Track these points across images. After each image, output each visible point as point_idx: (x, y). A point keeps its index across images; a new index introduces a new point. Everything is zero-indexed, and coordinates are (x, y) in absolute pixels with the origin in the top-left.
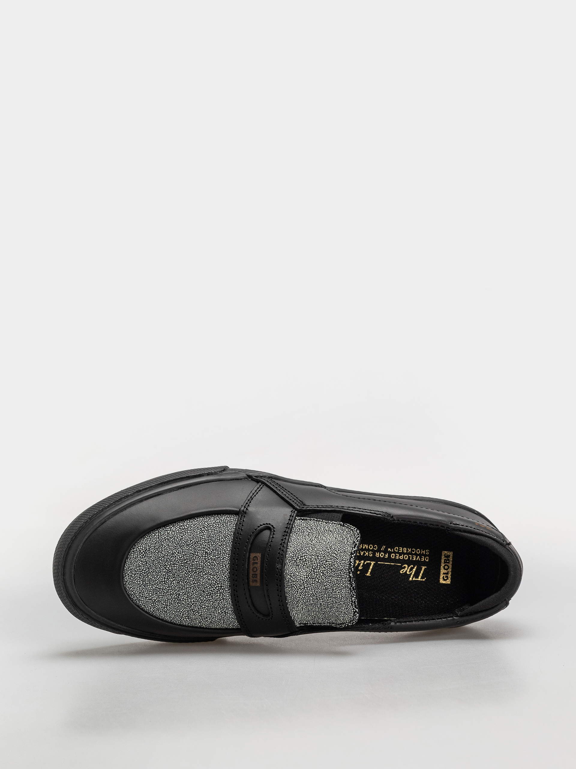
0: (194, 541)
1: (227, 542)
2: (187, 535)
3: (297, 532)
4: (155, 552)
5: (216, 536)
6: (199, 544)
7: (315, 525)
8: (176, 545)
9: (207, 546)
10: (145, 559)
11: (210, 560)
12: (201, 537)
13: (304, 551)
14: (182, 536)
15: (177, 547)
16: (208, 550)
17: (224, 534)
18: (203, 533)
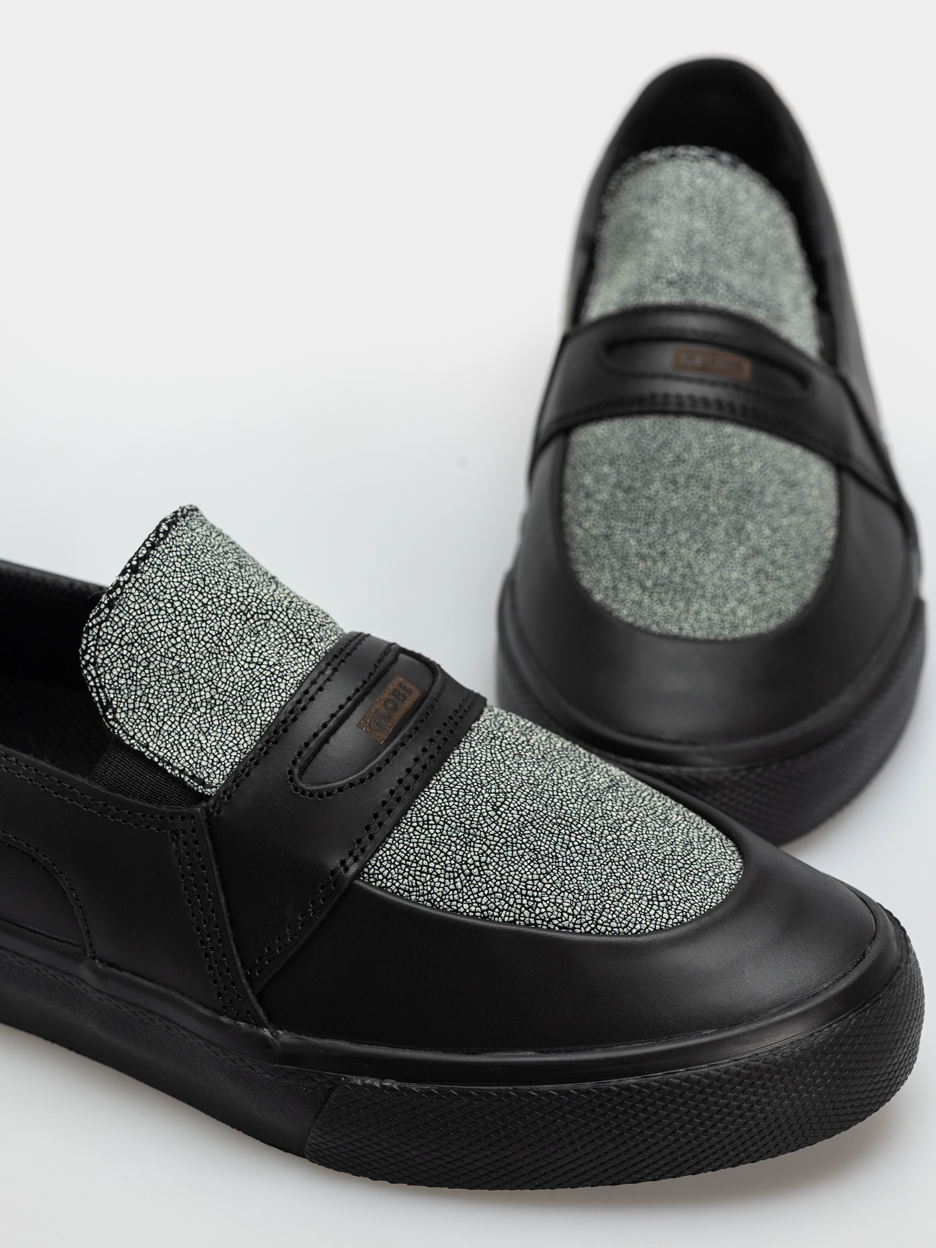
0: (513, 851)
1: (427, 808)
2: (525, 876)
3: (235, 748)
4: (627, 883)
5: (450, 836)
6: (504, 838)
7: (178, 750)
8: (566, 868)
9: (486, 822)
10: (661, 885)
11: (493, 791)
12: (489, 852)
13: (245, 676)
14: (540, 880)
15: (566, 863)
16: (487, 811)
17: (427, 832)
18: (479, 861)
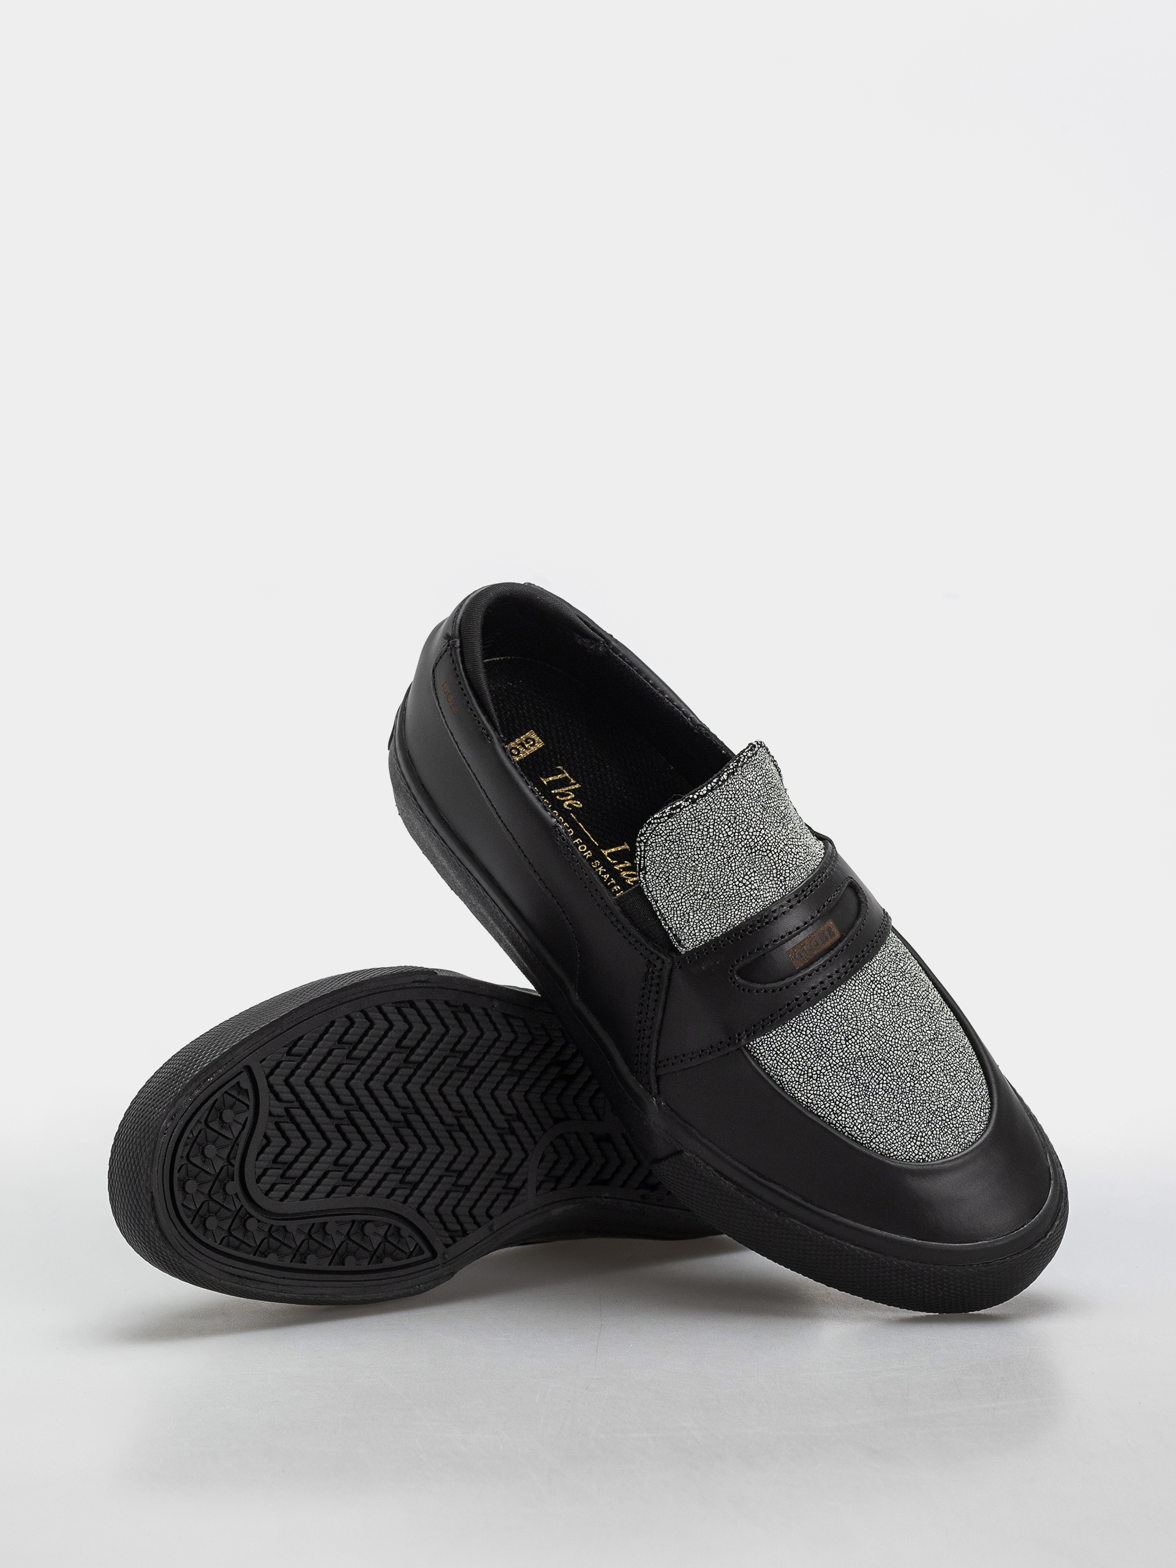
0: (843, 1073)
1: (806, 1022)
2: (843, 1093)
3: (708, 930)
4: (903, 1121)
5: (811, 1047)
6: (842, 1062)
7: (674, 914)
8: (871, 1097)
9: (836, 1047)
10: (925, 1129)
11: (852, 1025)
12: (829, 1068)
13: (733, 890)
14: (851, 1099)
15: (873, 1093)
16: (841, 1040)
17: (798, 1038)
18: (820, 1071)
